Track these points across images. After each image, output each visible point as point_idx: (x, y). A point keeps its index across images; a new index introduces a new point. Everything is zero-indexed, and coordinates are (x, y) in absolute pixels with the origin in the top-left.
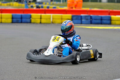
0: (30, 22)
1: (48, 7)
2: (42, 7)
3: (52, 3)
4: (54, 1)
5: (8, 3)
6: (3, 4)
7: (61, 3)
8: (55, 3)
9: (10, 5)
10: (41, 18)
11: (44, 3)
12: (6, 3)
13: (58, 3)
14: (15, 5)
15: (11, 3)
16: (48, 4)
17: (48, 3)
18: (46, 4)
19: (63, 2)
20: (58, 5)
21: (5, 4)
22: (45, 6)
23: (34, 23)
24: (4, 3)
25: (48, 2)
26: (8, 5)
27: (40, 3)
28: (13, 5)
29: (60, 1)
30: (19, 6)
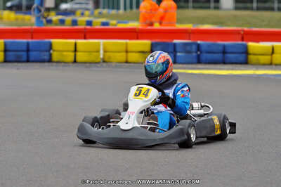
1: (89, 23)
3: (97, 12)
4: (104, 8)
7: (121, 11)
8: (105, 11)
11: (79, 12)
13: (114, 12)
16: (89, 16)
17: (87, 13)
18: (82, 14)
19: (125, 9)
20: (113, 17)
22: (82, 20)
25: (88, 9)
27: (66, 13)
29: (118, 8)
30: (17, 19)
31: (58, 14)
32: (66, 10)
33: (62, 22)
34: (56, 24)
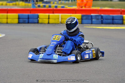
0: (38, 23)
1: (56, 7)
2: (50, 7)
3: (60, 2)
5: (14, 3)
6: (8, 4)
7: (70, 2)
8: (63, 2)
9: (16, 5)
10: (49, 18)
11: (52, 2)
12: (12, 2)
13: (67, 2)
14: (22, 5)
15: (17, 3)
16: (56, 4)
17: (55, 2)
18: (54, 3)
19: (72, 1)
20: (66, 4)
21: (11, 4)
22: (53, 5)
23: (41, 23)
24: (9, 2)
25: (56, 1)
26: (13, 5)
27: (47, 3)
28: (19, 5)
29: (69, 0)
30: (25, 5)
31: (43, 3)
32: (47, 1)
33: (45, 6)
34: (42, 7)
